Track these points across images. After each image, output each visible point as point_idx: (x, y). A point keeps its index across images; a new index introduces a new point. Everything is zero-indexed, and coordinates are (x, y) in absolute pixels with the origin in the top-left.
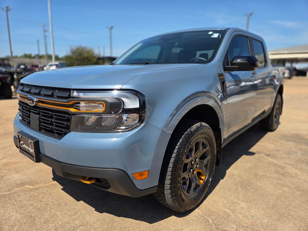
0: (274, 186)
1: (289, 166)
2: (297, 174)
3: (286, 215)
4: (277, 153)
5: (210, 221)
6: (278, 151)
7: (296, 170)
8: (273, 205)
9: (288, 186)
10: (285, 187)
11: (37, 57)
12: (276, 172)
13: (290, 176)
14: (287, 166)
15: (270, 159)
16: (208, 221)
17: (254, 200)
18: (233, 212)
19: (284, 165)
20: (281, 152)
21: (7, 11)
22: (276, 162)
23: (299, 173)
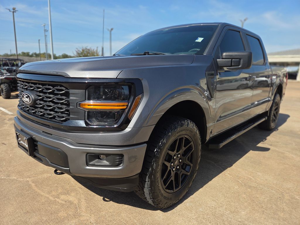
0: (278, 164)
1: (287, 152)
2: (293, 157)
3: (288, 179)
4: (277, 144)
5: (240, 181)
6: (278, 142)
7: (292, 155)
8: (279, 174)
9: (287, 164)
10: (285, 164)
11: (34, 55)
12: (278, 156)
13: (289, 159)
14: (285, 152)
15: (273, 148)
16: (239, 182)
17: (266, 171)
18: (253, 177)
19: (283, 152)
20: (280, 143)
21: (13, 12)
22: (277, 149)
23: (294, 157)
